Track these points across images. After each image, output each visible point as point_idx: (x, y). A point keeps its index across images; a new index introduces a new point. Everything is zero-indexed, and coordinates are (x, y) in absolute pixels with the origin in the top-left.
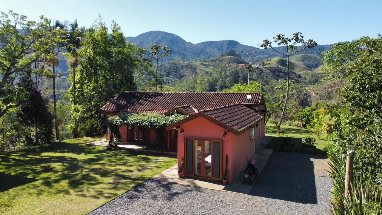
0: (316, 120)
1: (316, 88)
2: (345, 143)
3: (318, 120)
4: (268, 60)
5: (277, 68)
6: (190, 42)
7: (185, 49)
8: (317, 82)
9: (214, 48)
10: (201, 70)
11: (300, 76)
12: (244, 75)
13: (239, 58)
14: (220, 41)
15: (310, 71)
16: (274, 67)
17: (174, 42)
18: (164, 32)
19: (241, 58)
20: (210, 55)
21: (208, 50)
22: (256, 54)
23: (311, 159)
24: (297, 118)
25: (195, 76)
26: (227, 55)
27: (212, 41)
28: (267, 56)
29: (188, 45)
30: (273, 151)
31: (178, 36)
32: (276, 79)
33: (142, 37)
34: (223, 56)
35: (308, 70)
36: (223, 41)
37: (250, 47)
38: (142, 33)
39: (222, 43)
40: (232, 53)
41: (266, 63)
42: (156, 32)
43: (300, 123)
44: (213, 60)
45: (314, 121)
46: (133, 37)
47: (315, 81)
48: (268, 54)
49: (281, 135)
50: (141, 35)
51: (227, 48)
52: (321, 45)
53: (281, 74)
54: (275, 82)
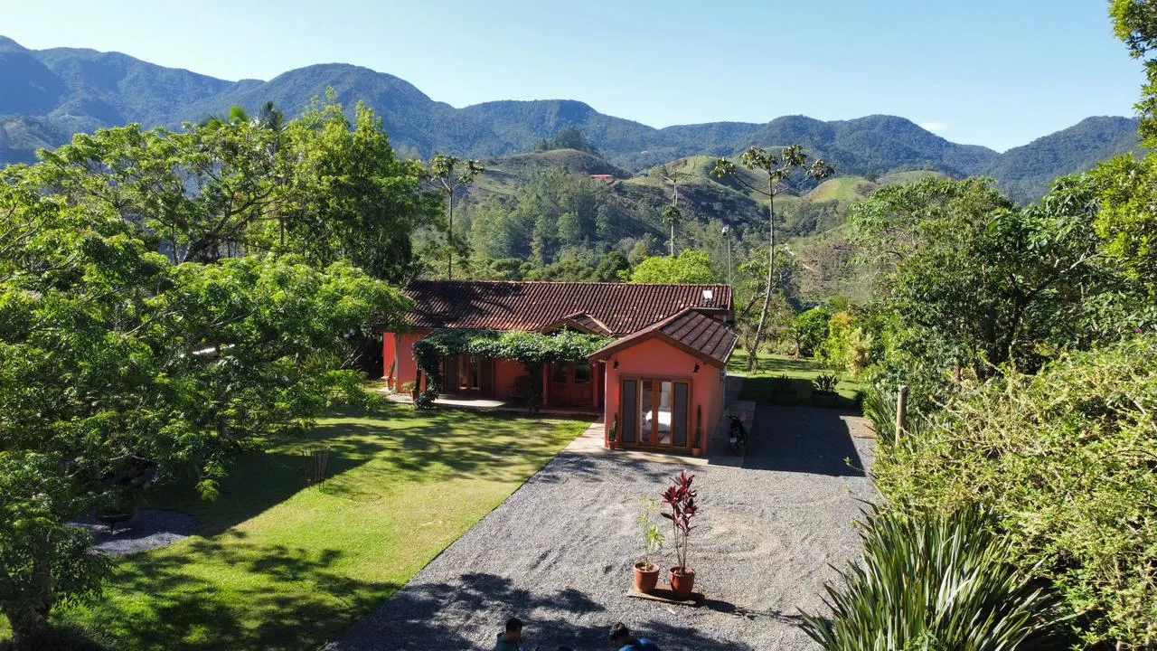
0: (833, 340)
1: (811, 247)
2: (895, 378)
3: (838, 341)
4: (679, 164)
5: (705, 189)
6: (442, 103)
7: (428, 124)
8: (813, 227)
9: (517, 122)
10: (480, 188)
11: (767, 213)
12: (612, 208)
13: (594, 157)
14: (536, 101)
15: (796, 198)
16: (695, 186)
17: (396, 101)
18: (361, 69)
19: (600, 157)
20: (507, 144)
21: (498, 128)
22: (644, 143)
23: (842, 418)
24: (788, 334)
25: (465, 209)
26: (558, 146)
27: (510, 101)
28: (673, 150)
29: (440, 111)
30: (757, 405)
31: (405, 82)
32: (701, 219)
33: (291, 82)
34: (545, 148)
35: (790, 193)
36: (545, 103)
37: (623, 122)
38: (289, 69)
39: (541, 107)
40: (573, 141)
41: (671, 171)
42: (335, 66)
43: (795, 346)
44: (516, 162)
45: (830, 342)
46: (262, 82)
47: (808, 227)
48: (677, 143)
49: (760, 374)
50: (287, 77)
51: (558, 125)
52: (825, 120)
53: (717, 206)
54: (699, 229)
